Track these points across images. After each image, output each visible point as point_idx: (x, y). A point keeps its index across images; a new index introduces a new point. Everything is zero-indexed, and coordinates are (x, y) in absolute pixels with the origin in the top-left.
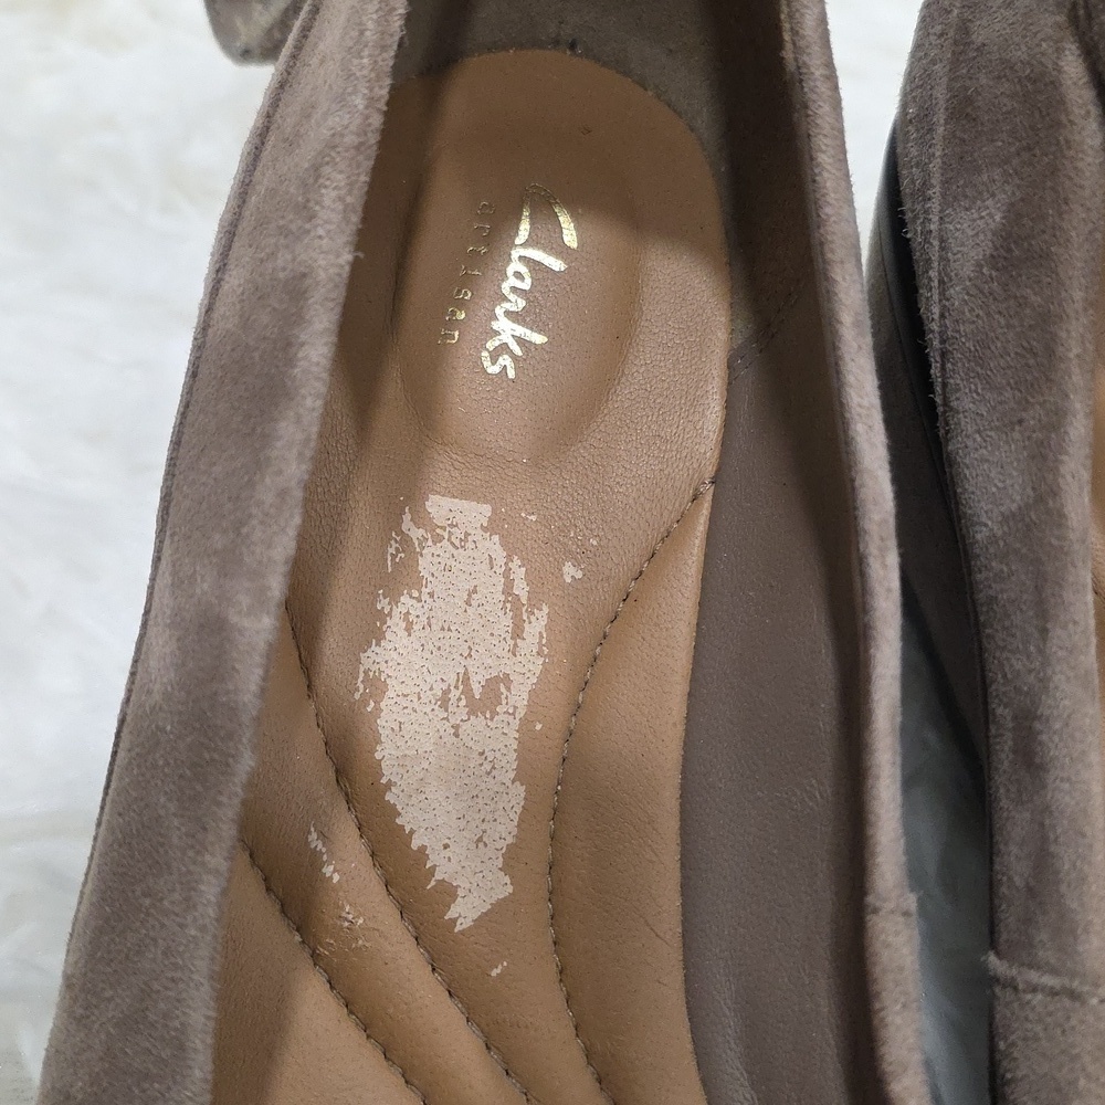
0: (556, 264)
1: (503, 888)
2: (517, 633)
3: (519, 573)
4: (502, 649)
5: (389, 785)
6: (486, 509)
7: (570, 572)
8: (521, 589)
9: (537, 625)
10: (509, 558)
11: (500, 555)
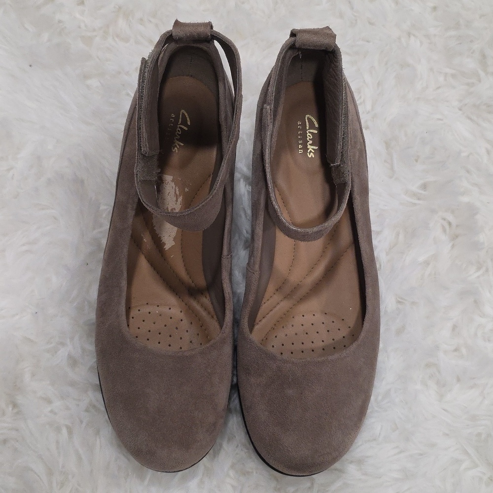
0: (186, 128)
1: (173, 243)
2: (177, 201)
3: (177, 190)
4: (174, 203)
5: (155, 226)
6: (172, 177)
7: (186, 190)
8: (178, 193)
9: (180, 199)
10: (176, 187)
11: (174, 186)
